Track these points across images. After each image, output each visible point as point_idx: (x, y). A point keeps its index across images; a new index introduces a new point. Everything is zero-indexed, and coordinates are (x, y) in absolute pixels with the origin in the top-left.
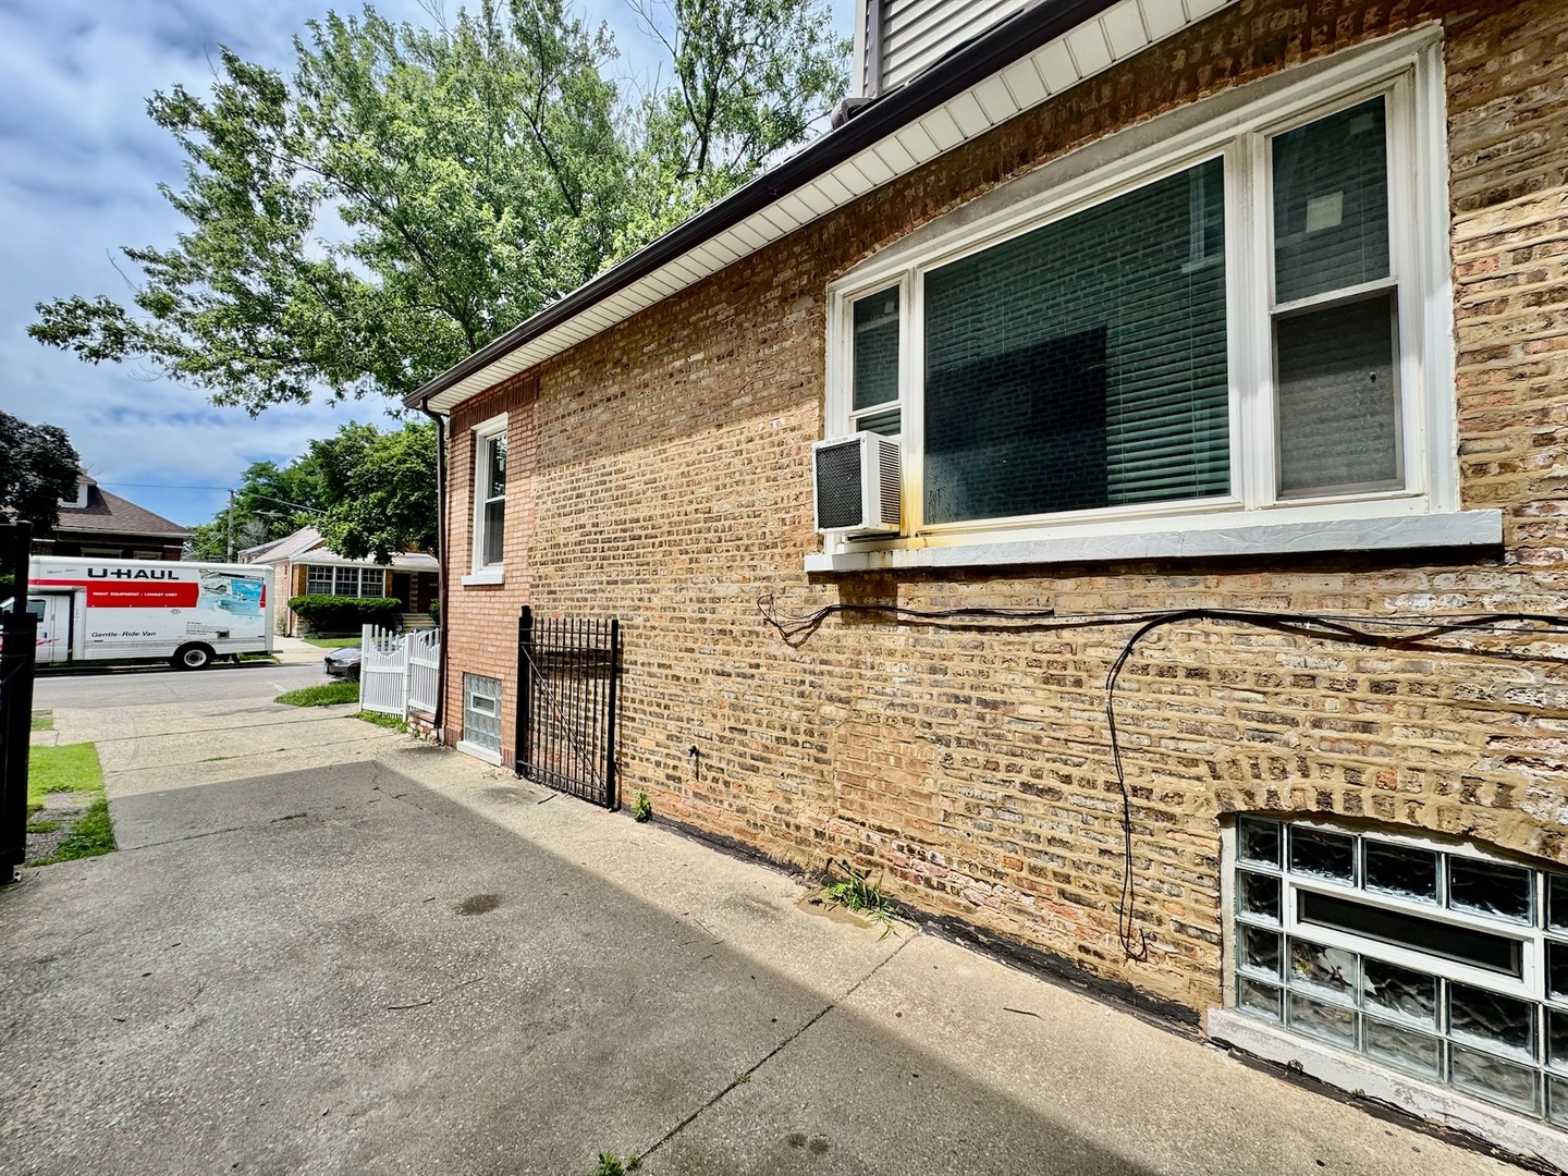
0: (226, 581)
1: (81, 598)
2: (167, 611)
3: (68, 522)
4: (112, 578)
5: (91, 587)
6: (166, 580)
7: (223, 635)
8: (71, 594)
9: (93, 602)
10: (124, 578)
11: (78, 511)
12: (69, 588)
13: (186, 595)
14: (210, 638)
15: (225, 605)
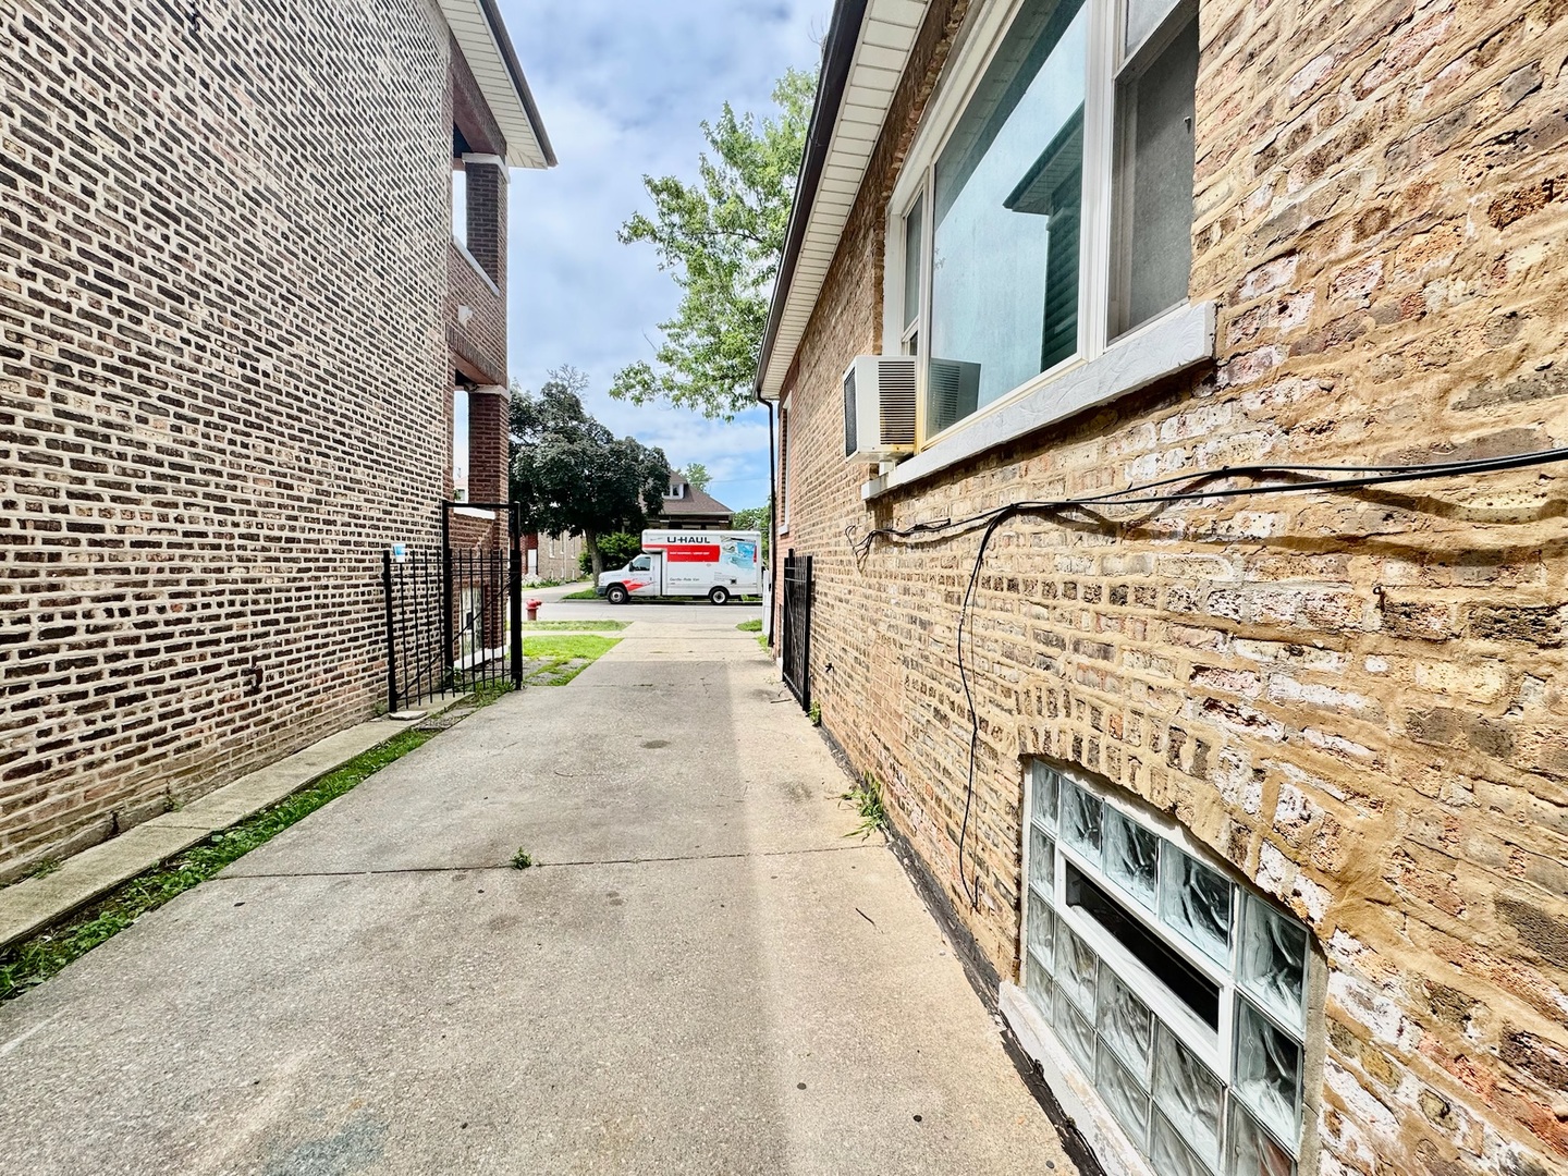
0: (735, 543)
1: (665, 555)
2: (704, 564)
3: (668, 509)
4: (678, 543)
5: (671, 548)
6: (704, 544)
7: (734, 581)
8: (660, 553)
9: (671, 558)
10: (684, 543)
11: (679, 501)
12: (659, 549)
13: (712, 554)
14: (726, 584)
15: (734, 560)
